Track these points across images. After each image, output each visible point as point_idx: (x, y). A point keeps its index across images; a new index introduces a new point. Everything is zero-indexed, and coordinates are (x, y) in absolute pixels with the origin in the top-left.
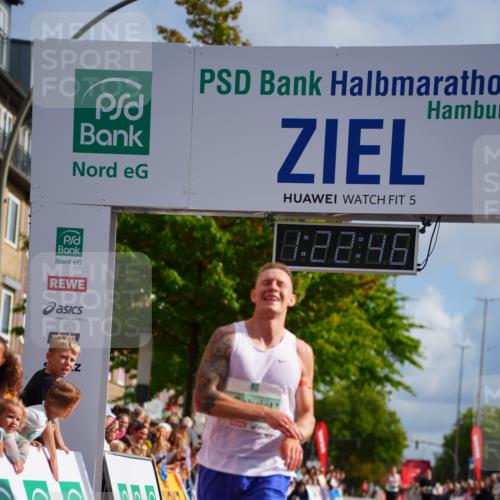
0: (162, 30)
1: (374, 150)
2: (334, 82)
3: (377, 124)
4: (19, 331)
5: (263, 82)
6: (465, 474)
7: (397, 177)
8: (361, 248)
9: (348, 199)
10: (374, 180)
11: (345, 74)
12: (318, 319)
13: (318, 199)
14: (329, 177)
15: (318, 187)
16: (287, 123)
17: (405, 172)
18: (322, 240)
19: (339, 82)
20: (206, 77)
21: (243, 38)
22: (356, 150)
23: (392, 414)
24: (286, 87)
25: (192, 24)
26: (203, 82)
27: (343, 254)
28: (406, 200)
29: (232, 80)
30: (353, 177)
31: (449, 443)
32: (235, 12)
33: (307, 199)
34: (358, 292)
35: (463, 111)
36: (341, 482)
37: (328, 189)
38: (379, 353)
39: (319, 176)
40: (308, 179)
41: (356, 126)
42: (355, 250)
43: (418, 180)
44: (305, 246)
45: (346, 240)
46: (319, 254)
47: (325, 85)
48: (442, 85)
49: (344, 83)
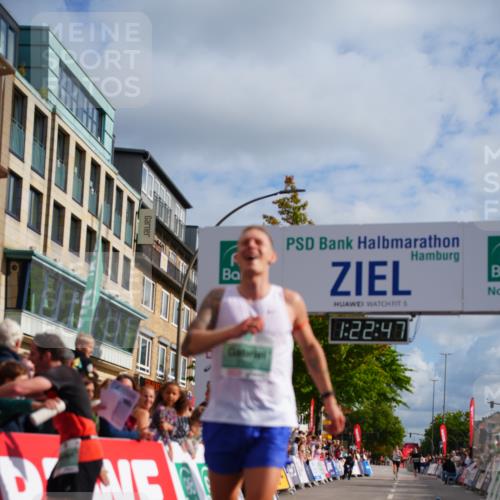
0: (265, 217)
1: (383, 277)
2: (360, 242)
3: (384, 263)
4: (190, 379)
5: (321, 243)
6: (438, 451)
7: (396, 291)
8: (378, 330)
9: (369, 304)
10: (383, 293)
11: (365, 238)
12: (354, 368)
13: (353, 304)
14: (359, 292)
15: (353, 298)
16: (335, 264)
17: (402, 287)
18: (356, 326)
19: (362, 242)
20: (290, 242)
21: (309, 219)
22: (373, 277)
23: (397, 418)
24: (333, 245)
25: (281, 213)
26: (288, 244)
27: (368, 334)
28: (402, 304)
29: (304, 243)
30: (372, 292)
31: (428, 433)
32: (304, 206)
33: (347, 304)
34: (376, 352)
35: (430, 256)
36: (369, 457)
37: (359, 298)
38: (388, 385)
39: (353, 292)
40: (347, 293)
41: (373, 265)
42: (374, 332)
43: (408, 293)
44: (347, 330)
45: (370, 326)
46: (355, 334)
47: (355, 244)
48: (418, 243)
49: (365, 242)
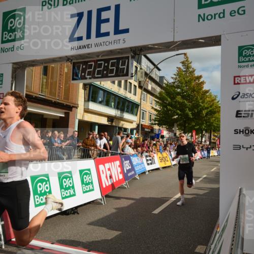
1: (107, 20)
3: (108, 8)
7: (117, 31)
8: (106, 68)
9: (96, 45)
10: (107, 34)
13: (84, 47)
14: (89, 37)
15: (85, 42)
17: (121, 28)
18: (90, 67)
22: (100, 21)
27: (99, 72)
28: (121, 41)
30: (99, 34)
33: (80, 48)
37: (89, 42)
39: (85, 36)
42: (104, 70)
44: (84, 71)
45: (100, 66)
46: (89, 73)
